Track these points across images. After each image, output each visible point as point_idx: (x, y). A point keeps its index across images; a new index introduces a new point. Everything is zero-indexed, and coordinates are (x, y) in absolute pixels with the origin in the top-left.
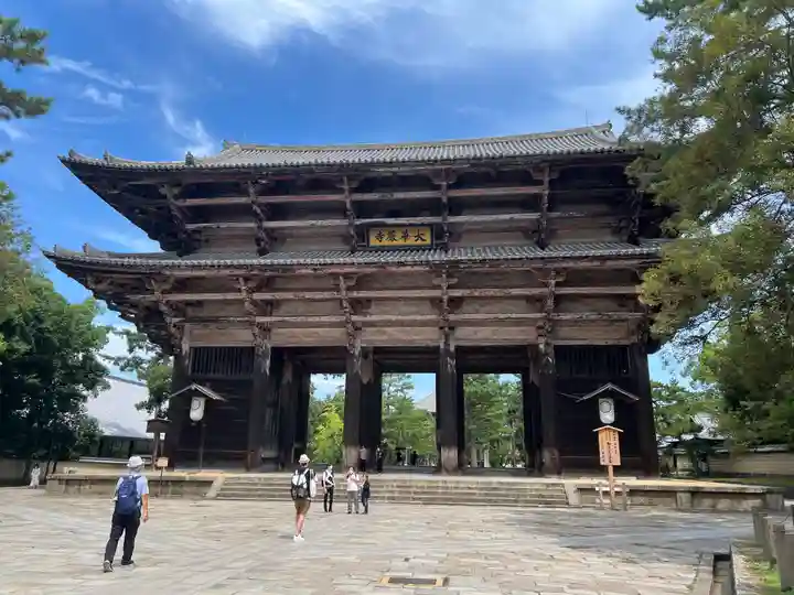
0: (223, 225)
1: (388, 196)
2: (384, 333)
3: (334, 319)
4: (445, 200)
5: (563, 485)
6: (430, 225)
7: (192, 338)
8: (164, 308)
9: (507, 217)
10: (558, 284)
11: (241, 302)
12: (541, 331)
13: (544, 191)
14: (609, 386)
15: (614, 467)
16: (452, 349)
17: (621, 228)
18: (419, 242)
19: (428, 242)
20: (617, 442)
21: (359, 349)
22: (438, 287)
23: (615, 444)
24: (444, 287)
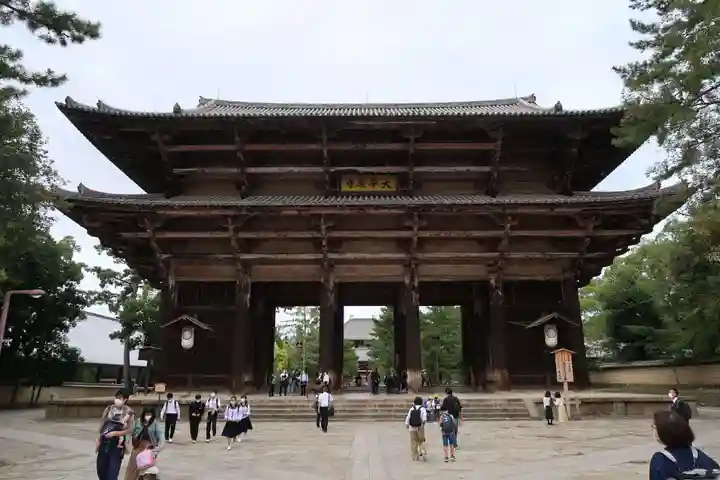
0: (207, 170)
1: (361, 147)
2: (355, 270)
4: (412, 152)
6: (397, 174)
7: (178, 273)
8: (154, 244)
9: (463, 169)
10: (512, 228)
11: (228, 240)
12: (492, 269)
13: (497, 146)
14: (555, 315)
15: (569, 384)
16: (416, 284)
17: (555, 183)
18: (386, 189)
19: (394, 189)
20: (570, 362)
21: (332, 284)
22: (410, 228)
23: (569, 364)
24: (416, 229)
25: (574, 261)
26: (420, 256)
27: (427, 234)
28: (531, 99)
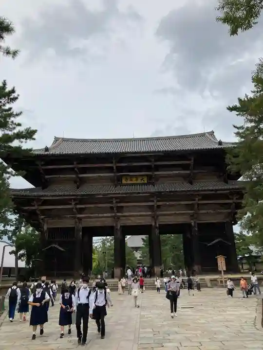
0: (61, 176)
1: (130, 164)
2: (130, 220)
3: (109, 215)
4: (153, 166)
5: (204, 279)
6: (147, 175)
7: (48, 224)
8: (38, 212)
9: (177, 172)
10: (199, 200)
11: (73, 208)
12: (192, 218)
13: (192, 162)
14: (220, 239)
15: (224, 271)
16: (158, 225)
17: (221, 176)
18: (142, 182)
19: (146, 182)
20: (224, 261)
21: (119, 227)
22: (153, 201)
23: (224, 262)
24: (155, 202)
25: (229, 213)
26: (158, 213)
27: (161, 203)
28: (212, 133)
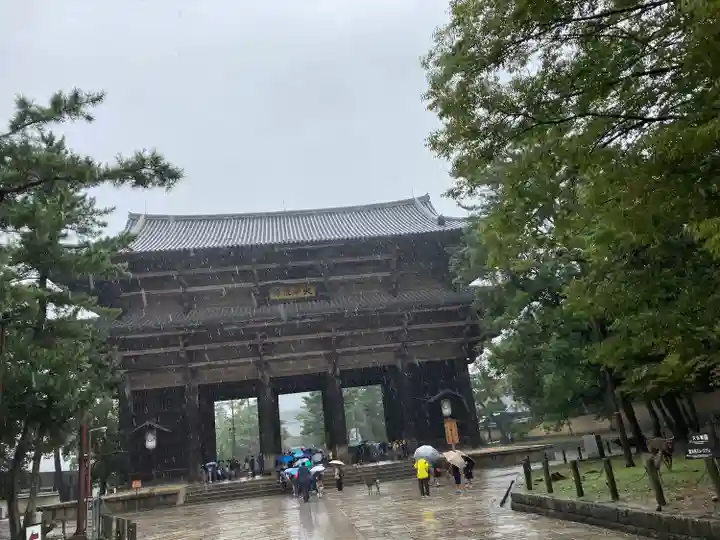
2: (287, 366)
4: (326, 266)
6: (315, 283)
7: (133, 383)
9: (370, 275)
10: (409, 324)
11: (179, 352)
12: (398, 355)
13: (394, 257)
14: (448, 391)
15: (456, 443)
16: (338, 373)
18: (308, 295)
19: (314, 295)
20: (456, 428)
21: (268, 380)
22: (329, 330)
24: (333, 331)
25: (462, 344)
26: (338, 351)
27: (343, 334)
28: (425, 200)
